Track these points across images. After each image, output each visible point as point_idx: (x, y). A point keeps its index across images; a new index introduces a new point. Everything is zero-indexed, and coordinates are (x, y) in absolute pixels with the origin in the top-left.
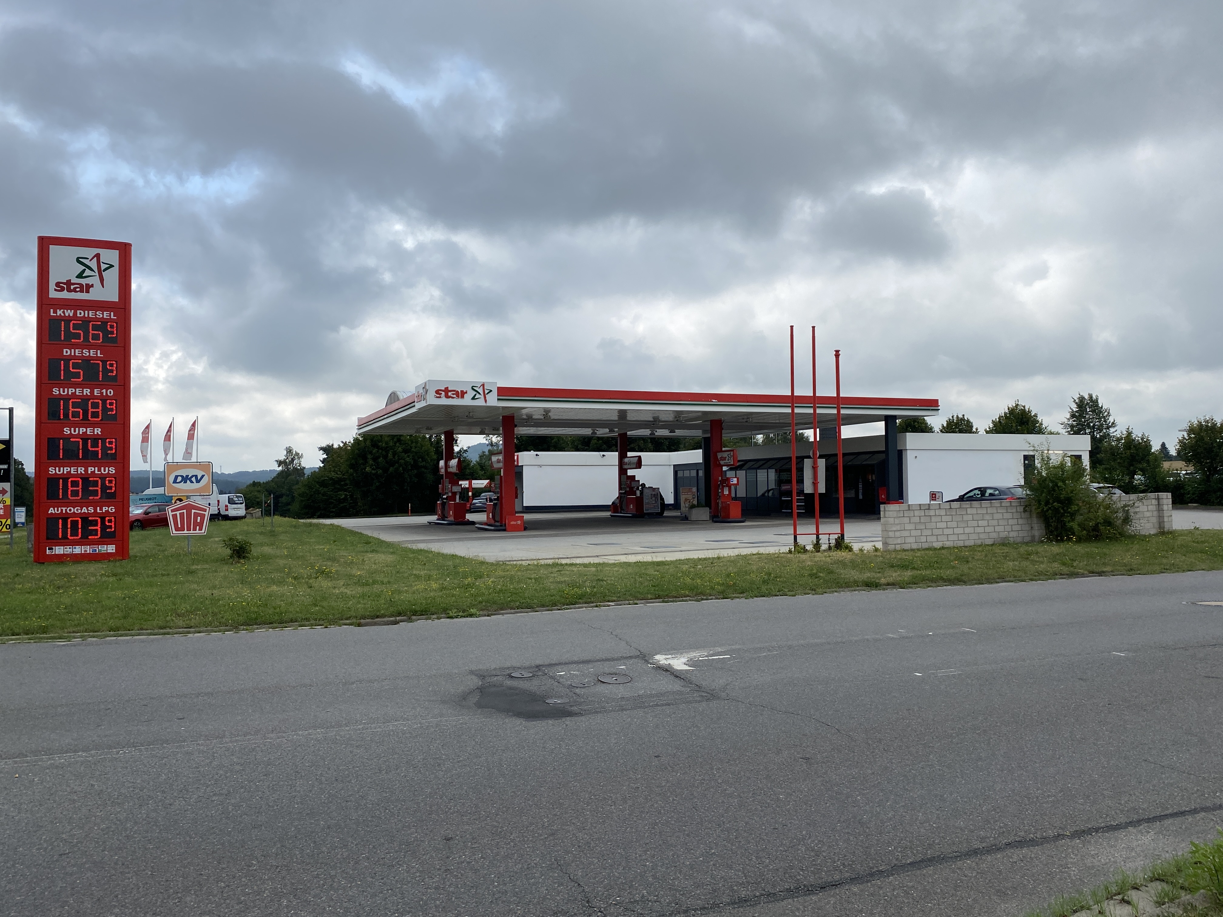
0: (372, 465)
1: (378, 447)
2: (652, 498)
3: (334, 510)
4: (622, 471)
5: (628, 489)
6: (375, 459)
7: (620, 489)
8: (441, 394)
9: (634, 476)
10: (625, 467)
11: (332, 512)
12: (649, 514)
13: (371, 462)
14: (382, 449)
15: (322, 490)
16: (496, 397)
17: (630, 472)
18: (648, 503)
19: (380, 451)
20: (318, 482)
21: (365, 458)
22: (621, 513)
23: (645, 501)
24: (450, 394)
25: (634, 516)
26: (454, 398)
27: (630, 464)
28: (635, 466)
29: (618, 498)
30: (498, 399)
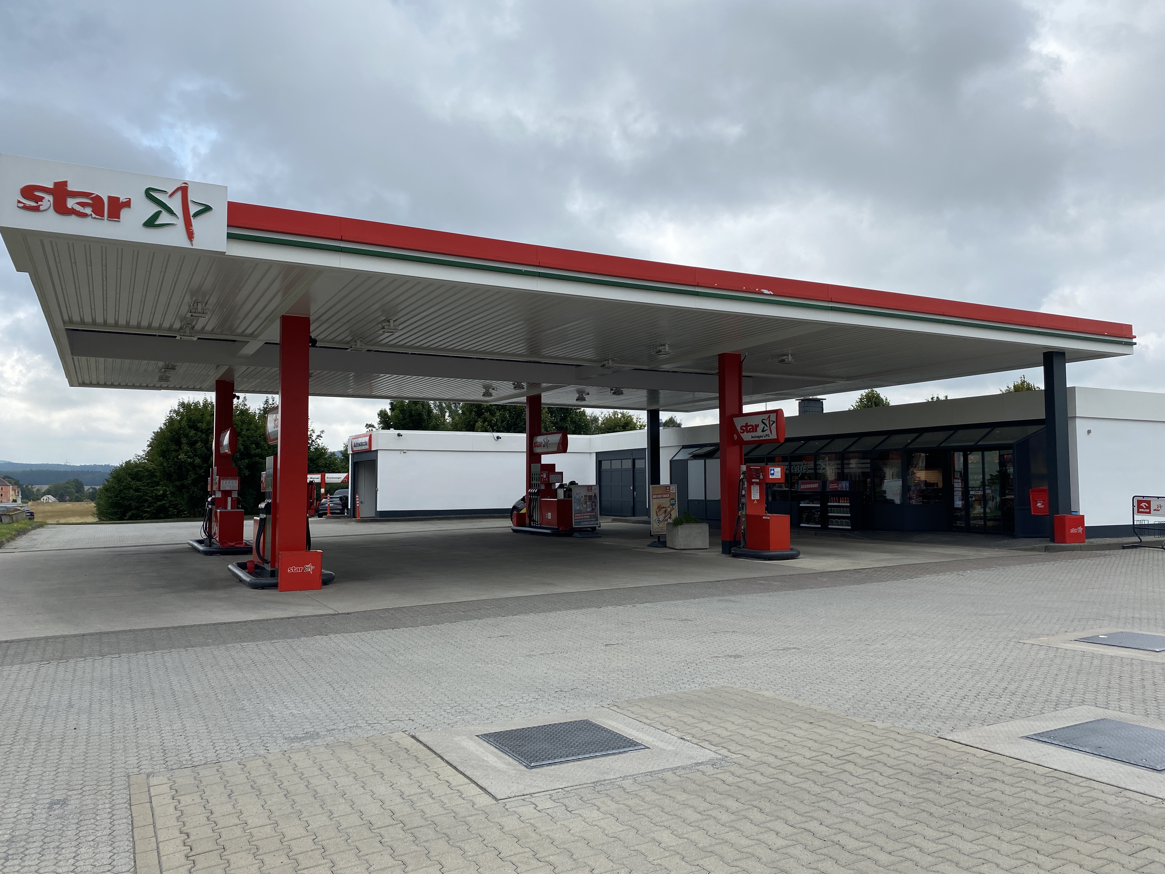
0: (187, 452)
1: (197, 429)
2: (586, 503)
3: (149, 510)
4: (533, 457)
5: (543, 487)
6: (192, 444)
7: (529, 485)
8: (41, 199)
9: (553, 466)
10: (537, 450)
11: (146, 512)
12: (580, 530)
13: (186, 447)
14: (202, 431)
15: (135, 484)
16: (224, 230)
17: (546, 459)
18: (580, 512)
19: (199, 434)
20: (130, 474)
21: (177, 442)
22: (530, 526)
23: (575, 507)
24: (71, 203)
25: (556, 533)
26: (85, 215)
27: (546, 445)
28: (556, 449)
29: (523, 499)
30: (230, 236)
